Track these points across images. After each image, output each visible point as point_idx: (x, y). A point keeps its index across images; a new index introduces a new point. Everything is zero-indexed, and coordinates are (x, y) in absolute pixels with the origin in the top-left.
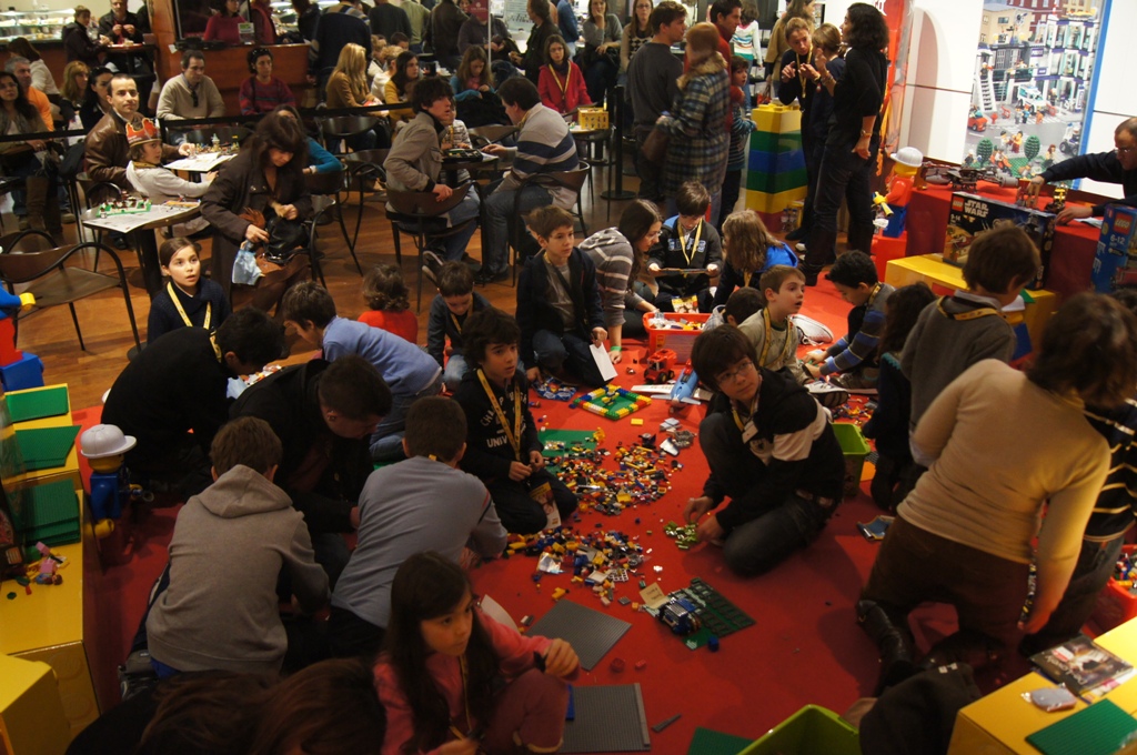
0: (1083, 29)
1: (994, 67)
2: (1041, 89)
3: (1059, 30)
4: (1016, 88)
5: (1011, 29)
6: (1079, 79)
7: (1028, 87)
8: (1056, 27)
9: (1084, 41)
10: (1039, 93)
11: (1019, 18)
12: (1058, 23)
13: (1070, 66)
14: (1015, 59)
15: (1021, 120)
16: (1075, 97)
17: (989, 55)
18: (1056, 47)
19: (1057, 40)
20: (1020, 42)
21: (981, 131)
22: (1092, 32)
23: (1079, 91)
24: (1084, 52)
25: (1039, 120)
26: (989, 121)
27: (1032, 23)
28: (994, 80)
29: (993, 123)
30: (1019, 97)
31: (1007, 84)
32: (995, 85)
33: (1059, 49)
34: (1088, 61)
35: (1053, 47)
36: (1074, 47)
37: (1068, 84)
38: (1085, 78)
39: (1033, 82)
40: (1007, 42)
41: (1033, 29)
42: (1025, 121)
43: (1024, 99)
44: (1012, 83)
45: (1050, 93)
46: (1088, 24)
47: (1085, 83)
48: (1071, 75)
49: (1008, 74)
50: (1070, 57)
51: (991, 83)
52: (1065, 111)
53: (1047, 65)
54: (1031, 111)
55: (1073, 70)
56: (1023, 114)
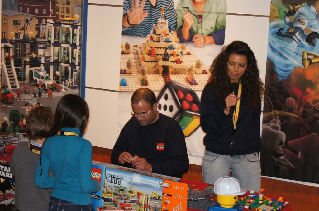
0: (71, 29)
1: (14, 56)
2: (48, 72)
3: (55, 30)
4: (31, 72)
5: (23, 29)
6: (73, 65)
7: (40, 70)
8: (53, 28)
9: (73, 38)
10: (47, 75)
11: (27, 21)
12: (54, 25)
13: (65, 55)
14: (28, 51)
15: (37, 95)
16: (72, 77)
17: (10, 48)
18: (55, 42)
19: (55, 37)
20: (30, 38)
21: (11, 104)
22: (77, 31)
23: (74, 73)
24: (74, 46)
25: (50, 95)
26: (16, 96)
27: (36, 25)
28: (15, 66)
29: (19, 97)
30: (35, 78)
31: (25, 69)
32: (16, 69)
33: (57, 44)
34: (77, 52)
35: (53, 42)
36: (67, 42)
37: (66, 68)
38: (77, 64)
39: (42, 67)
40: (21, 37)
41: (38, 29)
42: (40, 95)
43: (38, 79)
44: (28, 68)
45: (55, 75)
46: (74, 26)
47: (78, 68)
48: (67, 62)
49: (25, 61)
50: (65, 49)
51: (13, 68)
52: (66, 87)
53: (50, 55)
54: (44, 88)
55: (68, 58)
56: (38, 91)
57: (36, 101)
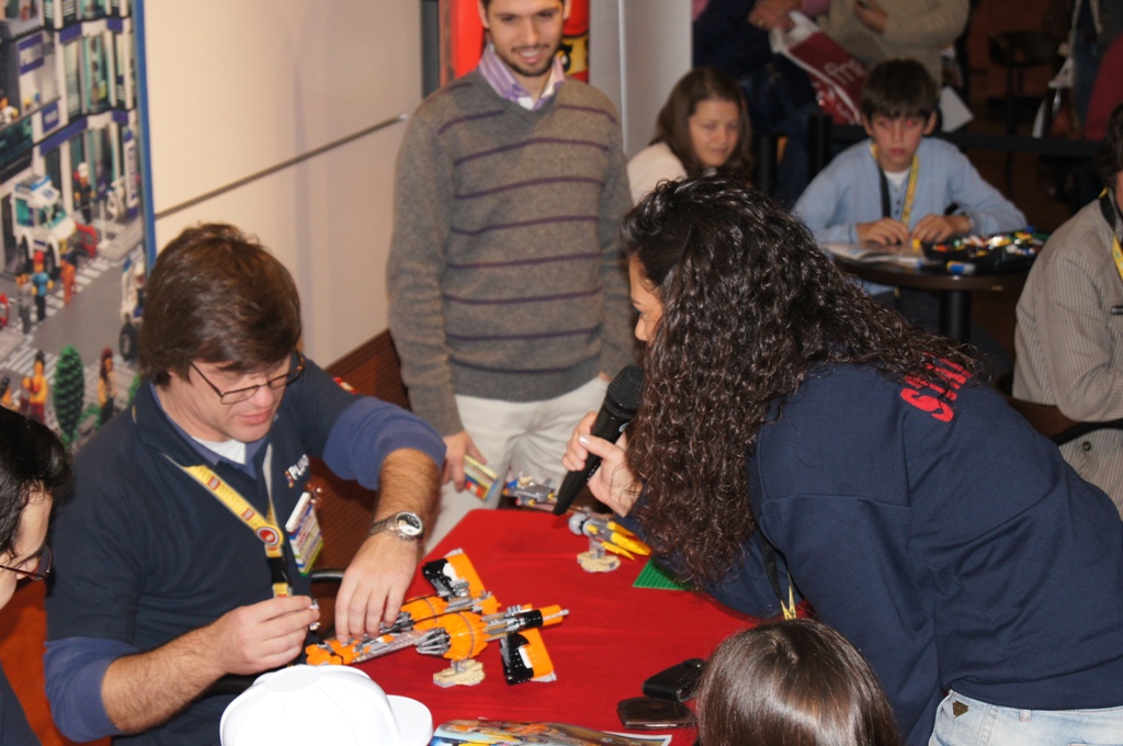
4: (6, 206)
10: (55, 195)
18: (65, 21)
25: (70, 293)
33: (71, 27)
34: (125, 46)
35: (58, 24)
36: (97, 11)
37: (105, 136)
38: (129, 102)
39: (39, 164)
42: (41, 309)
43: (28, 233)
48: (104, 105)
50: (94, 45)
53: (56, 92)
54: (50, 268)
55: (107, 86)
56: (34, 291)
57: (33, 345)
